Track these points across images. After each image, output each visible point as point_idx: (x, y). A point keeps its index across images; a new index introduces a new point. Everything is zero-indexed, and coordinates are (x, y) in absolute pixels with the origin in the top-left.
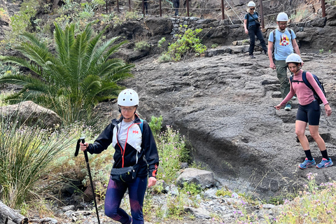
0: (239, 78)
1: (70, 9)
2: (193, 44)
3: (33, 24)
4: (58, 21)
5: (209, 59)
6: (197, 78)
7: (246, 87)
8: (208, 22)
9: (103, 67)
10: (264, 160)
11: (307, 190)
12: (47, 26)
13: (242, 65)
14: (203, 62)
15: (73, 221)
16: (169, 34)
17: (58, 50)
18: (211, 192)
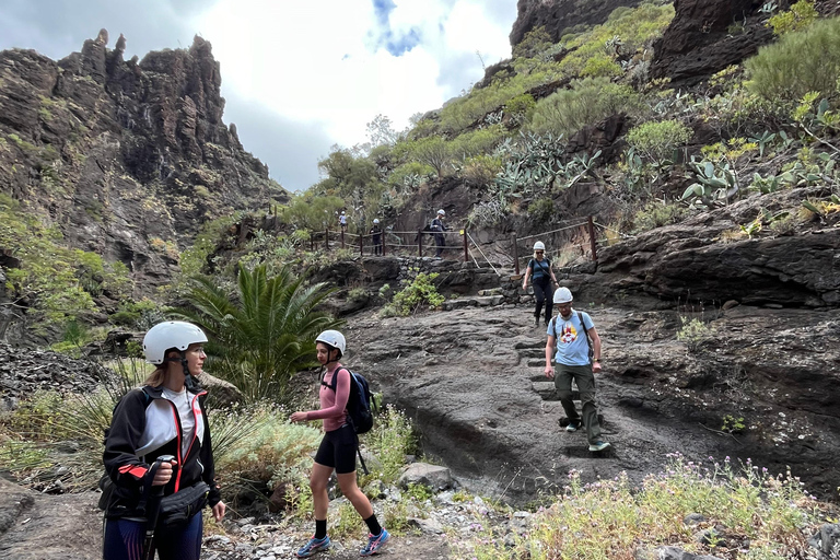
0: (486, 339)
1: (262, 244)
2: (427, 294)
3: (211, 264)
4: (244, 260)
5: (448, 314)
6: (431, 340)
7: (495, 352)
8: (447, 264)
9: (304, 323)
10: (517, 451)
11: (569, 493)
12: (230, 266)
13: (491, 322)
14: (439, 318)
15: (252, 539)
16: (395, 278)
17: (242, 299)
18: (445, 496)
